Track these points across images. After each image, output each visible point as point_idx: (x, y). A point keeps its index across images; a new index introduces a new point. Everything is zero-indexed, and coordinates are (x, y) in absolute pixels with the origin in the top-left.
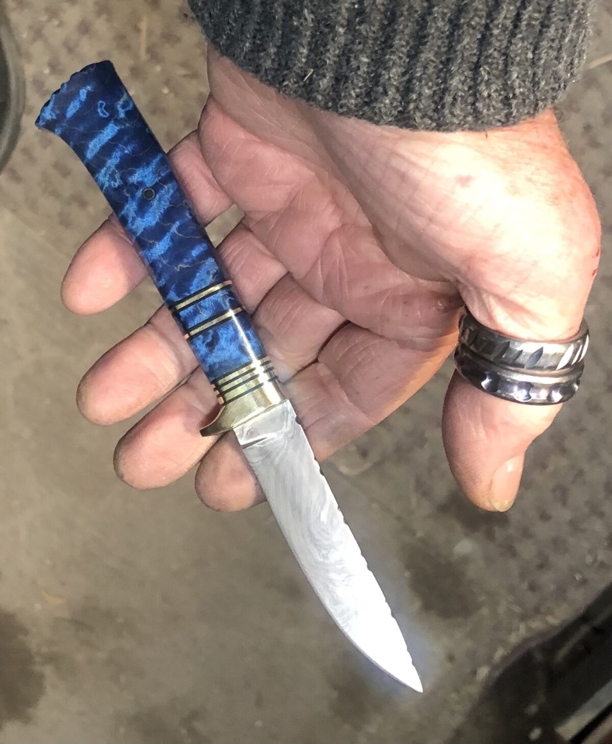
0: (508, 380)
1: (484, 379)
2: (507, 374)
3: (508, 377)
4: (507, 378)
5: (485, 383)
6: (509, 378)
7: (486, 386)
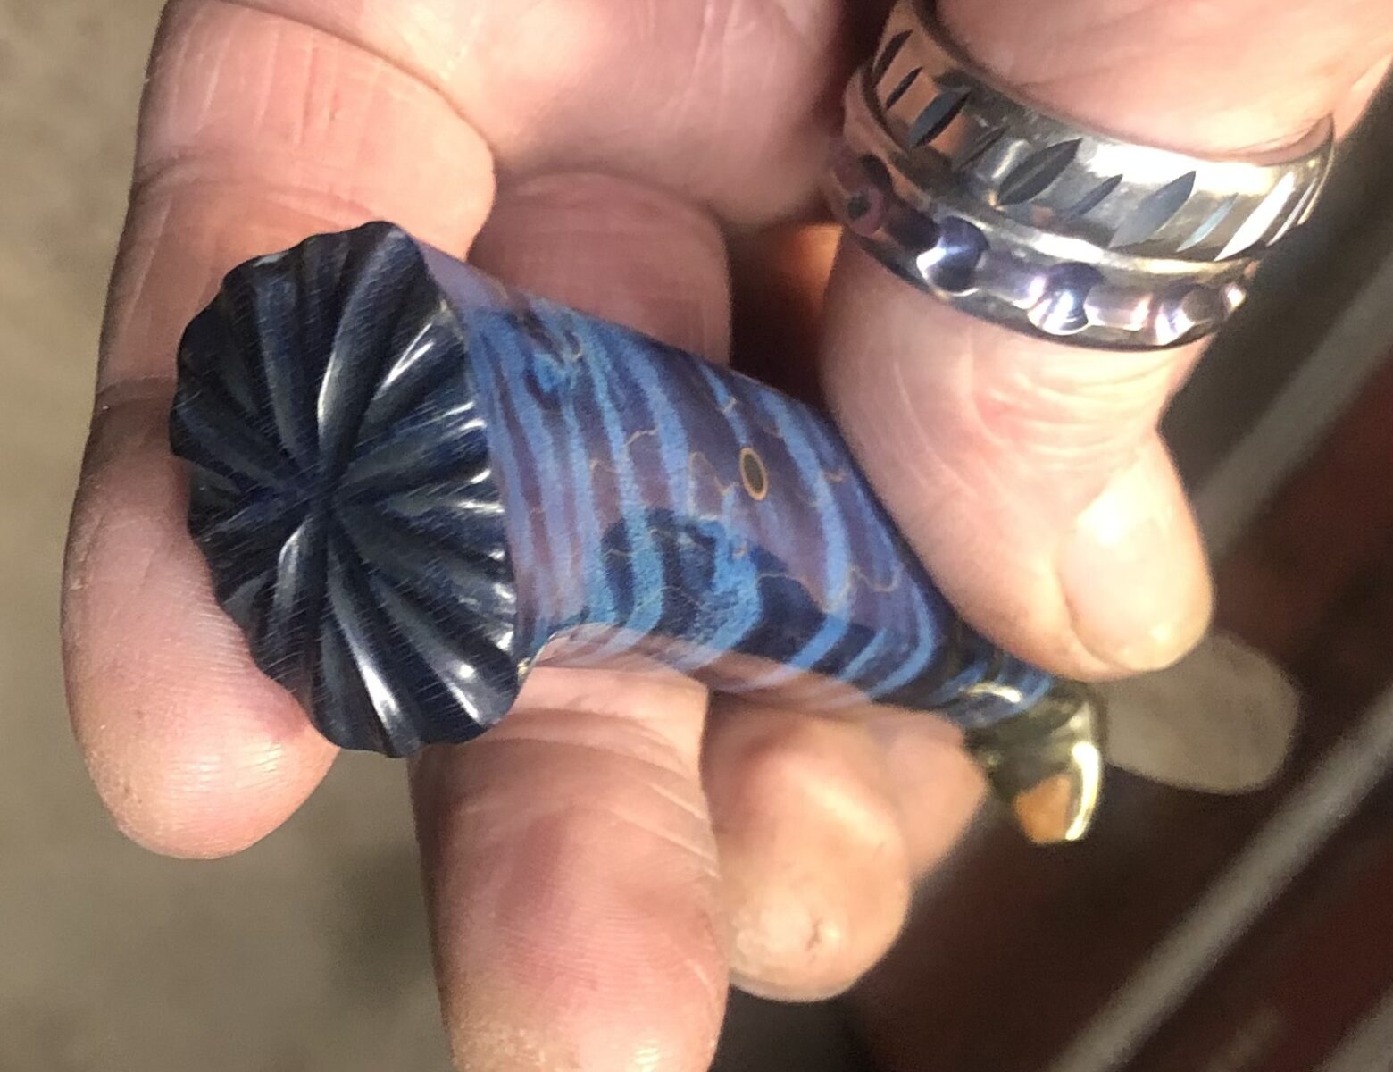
0: (1022, 255)
1: (928, 244)
2: (1020, 235)
3: (1021, 241)
4: (1016, 246)
5: (928, 261)
6: (1026, 249)
7: (932, 269)
